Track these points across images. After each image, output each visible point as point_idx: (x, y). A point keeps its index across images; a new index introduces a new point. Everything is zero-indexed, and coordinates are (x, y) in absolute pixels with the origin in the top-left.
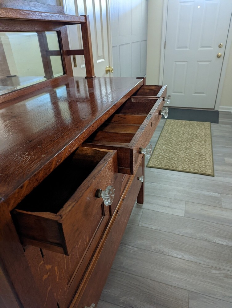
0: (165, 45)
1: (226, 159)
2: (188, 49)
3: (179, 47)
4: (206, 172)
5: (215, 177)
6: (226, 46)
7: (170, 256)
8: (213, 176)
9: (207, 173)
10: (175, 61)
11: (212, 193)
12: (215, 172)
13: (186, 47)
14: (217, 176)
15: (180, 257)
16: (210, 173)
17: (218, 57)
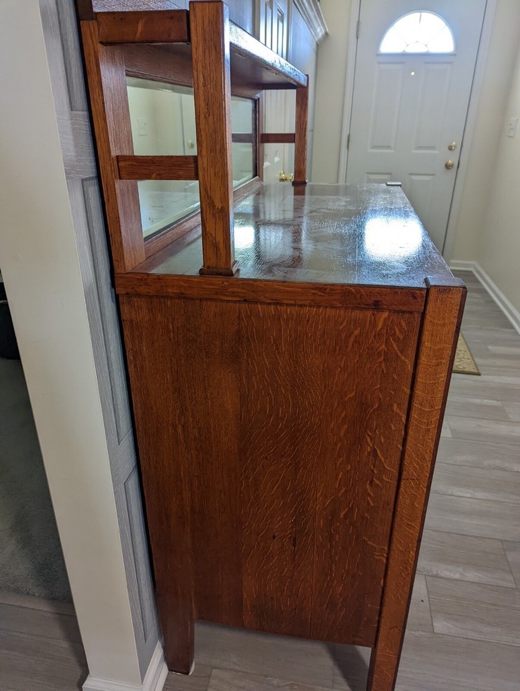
0: (348, 141)
1: (490, 347)
2: (393, 151)
3: (374, 146)
4: (464, 368)
5: (482, 376)
6: (463, 149)
7: (451, 495)
8: (479, 374)
9: (466, 370)
10: (368, 173)
11: (485, 401)
12: (479, 368)
13: (389, 147)
14: (484, 374)
15: (469, 495)
16: (473, 371)
17: (448, 167)
